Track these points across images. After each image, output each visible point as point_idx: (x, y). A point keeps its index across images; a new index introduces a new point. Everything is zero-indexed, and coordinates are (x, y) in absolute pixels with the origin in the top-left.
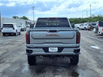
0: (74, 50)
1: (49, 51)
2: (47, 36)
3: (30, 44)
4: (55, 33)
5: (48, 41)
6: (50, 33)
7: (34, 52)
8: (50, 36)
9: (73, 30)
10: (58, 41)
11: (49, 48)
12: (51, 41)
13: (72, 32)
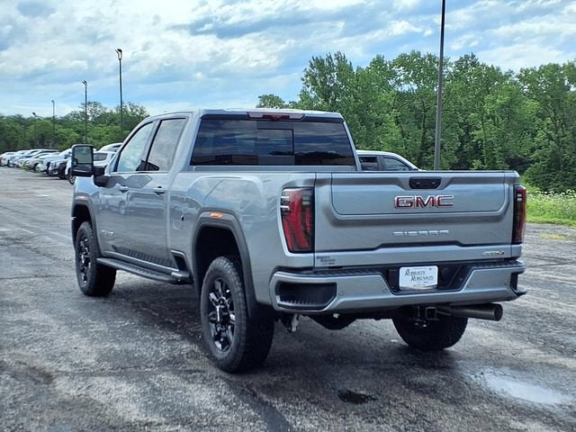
0: (512, 275)
1: (400, 285)
2: (399, 210)
3: (313, 251)
4: (435, 194)
5: (399, 233)
6: (415, 195)
7: (342, 296)
8: (412, 209)
9: (504, 180)
10: (445, 231)
12: (414, 236)
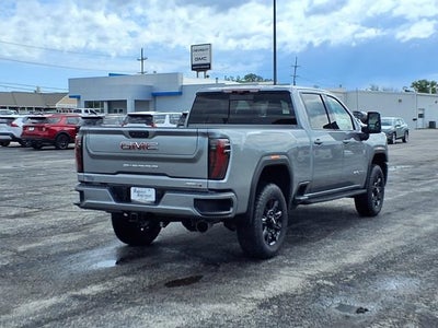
0: (195, 200)
1: (132, 198)
2: (123, 151)
3: (83, 172)
4: (144, 141)
5: (126, 165)
8: (132, 151)
9: (197, 134)
10: (155, 166)
11: (132, 189)
12: (135, 165)
13: (195, 138)
